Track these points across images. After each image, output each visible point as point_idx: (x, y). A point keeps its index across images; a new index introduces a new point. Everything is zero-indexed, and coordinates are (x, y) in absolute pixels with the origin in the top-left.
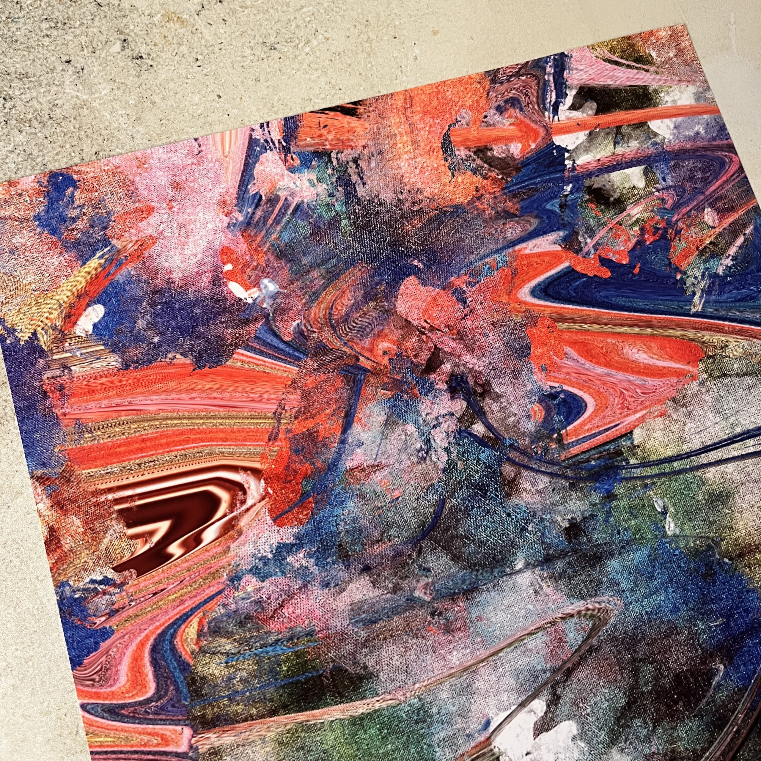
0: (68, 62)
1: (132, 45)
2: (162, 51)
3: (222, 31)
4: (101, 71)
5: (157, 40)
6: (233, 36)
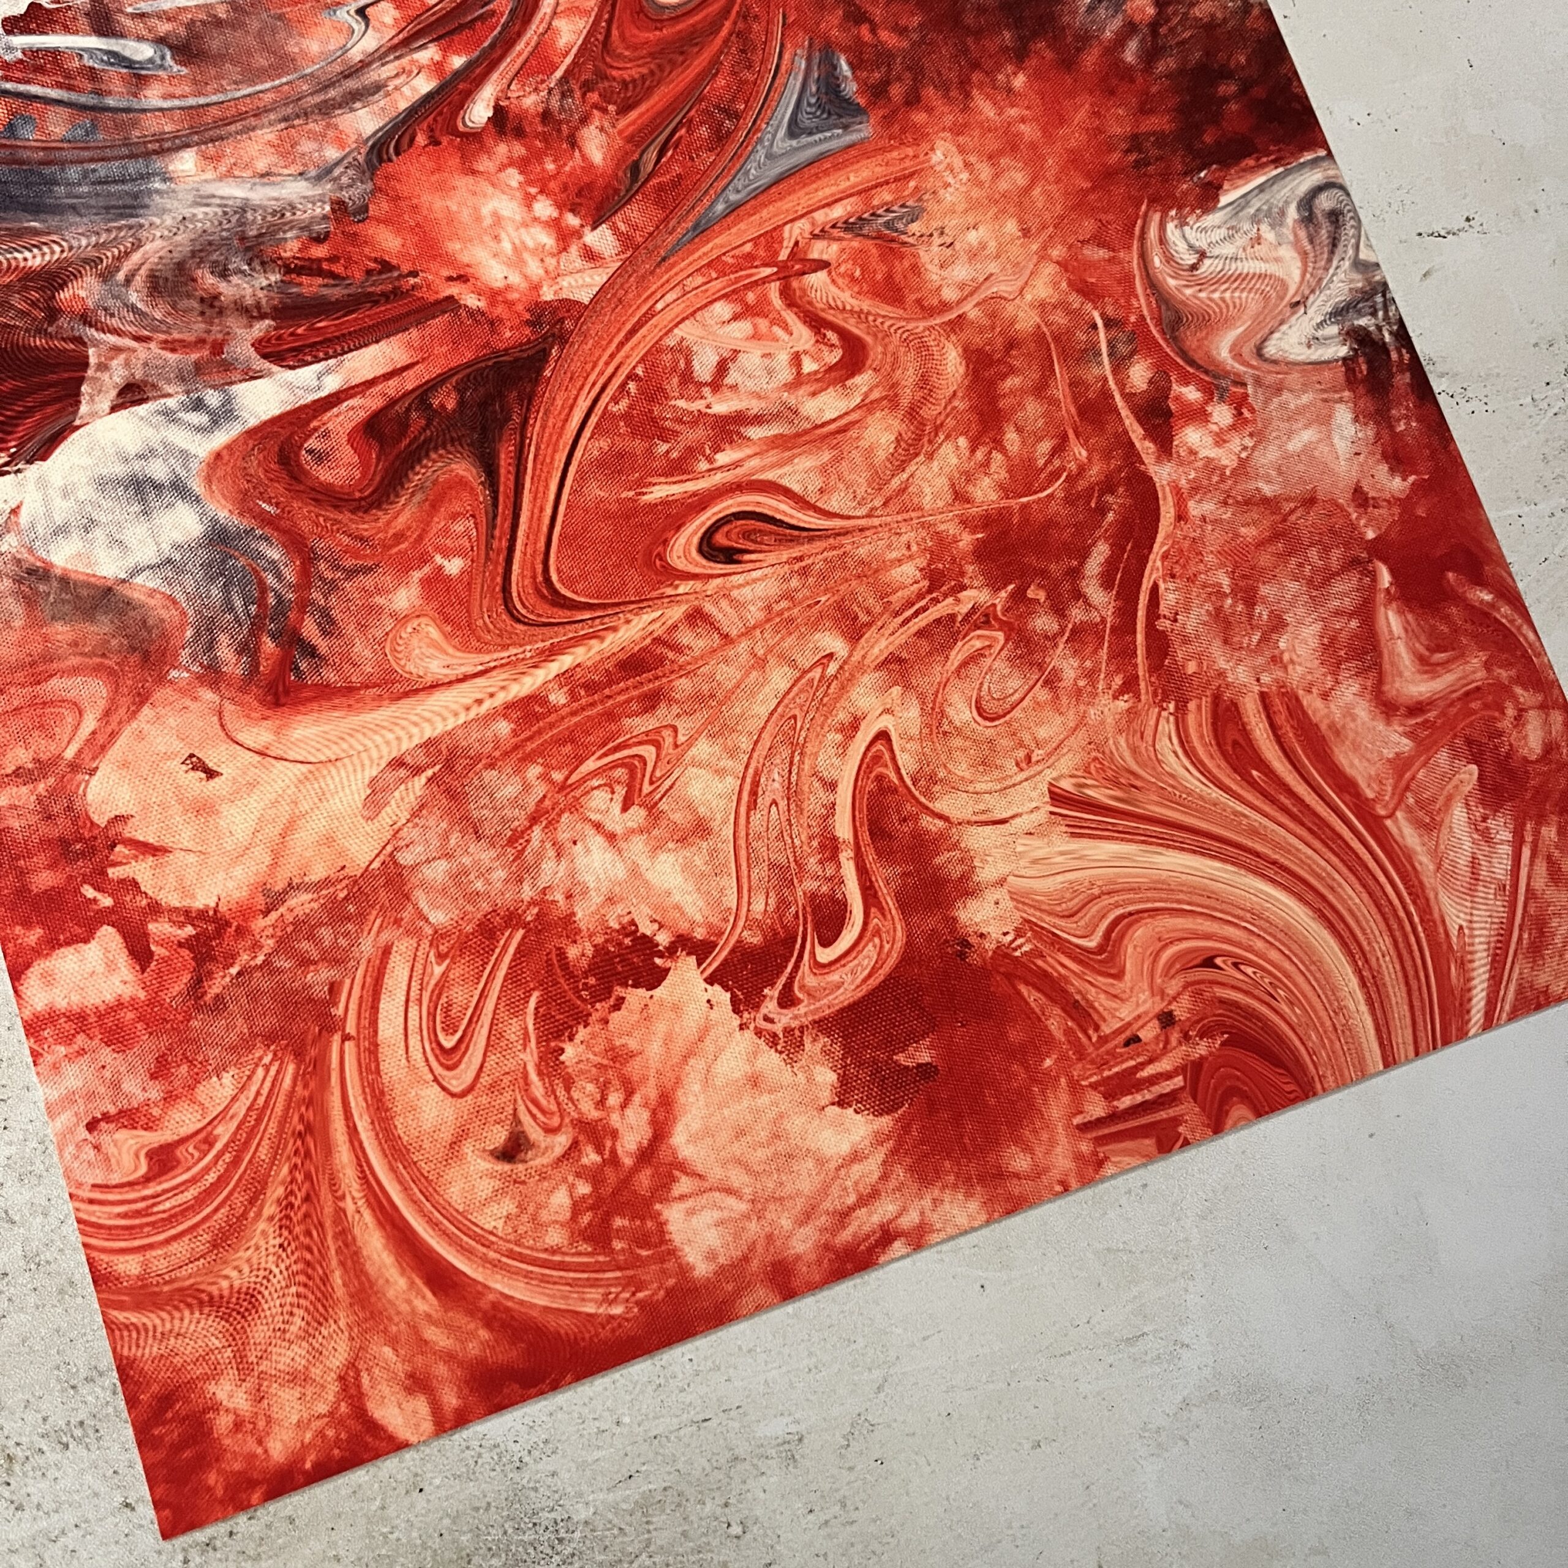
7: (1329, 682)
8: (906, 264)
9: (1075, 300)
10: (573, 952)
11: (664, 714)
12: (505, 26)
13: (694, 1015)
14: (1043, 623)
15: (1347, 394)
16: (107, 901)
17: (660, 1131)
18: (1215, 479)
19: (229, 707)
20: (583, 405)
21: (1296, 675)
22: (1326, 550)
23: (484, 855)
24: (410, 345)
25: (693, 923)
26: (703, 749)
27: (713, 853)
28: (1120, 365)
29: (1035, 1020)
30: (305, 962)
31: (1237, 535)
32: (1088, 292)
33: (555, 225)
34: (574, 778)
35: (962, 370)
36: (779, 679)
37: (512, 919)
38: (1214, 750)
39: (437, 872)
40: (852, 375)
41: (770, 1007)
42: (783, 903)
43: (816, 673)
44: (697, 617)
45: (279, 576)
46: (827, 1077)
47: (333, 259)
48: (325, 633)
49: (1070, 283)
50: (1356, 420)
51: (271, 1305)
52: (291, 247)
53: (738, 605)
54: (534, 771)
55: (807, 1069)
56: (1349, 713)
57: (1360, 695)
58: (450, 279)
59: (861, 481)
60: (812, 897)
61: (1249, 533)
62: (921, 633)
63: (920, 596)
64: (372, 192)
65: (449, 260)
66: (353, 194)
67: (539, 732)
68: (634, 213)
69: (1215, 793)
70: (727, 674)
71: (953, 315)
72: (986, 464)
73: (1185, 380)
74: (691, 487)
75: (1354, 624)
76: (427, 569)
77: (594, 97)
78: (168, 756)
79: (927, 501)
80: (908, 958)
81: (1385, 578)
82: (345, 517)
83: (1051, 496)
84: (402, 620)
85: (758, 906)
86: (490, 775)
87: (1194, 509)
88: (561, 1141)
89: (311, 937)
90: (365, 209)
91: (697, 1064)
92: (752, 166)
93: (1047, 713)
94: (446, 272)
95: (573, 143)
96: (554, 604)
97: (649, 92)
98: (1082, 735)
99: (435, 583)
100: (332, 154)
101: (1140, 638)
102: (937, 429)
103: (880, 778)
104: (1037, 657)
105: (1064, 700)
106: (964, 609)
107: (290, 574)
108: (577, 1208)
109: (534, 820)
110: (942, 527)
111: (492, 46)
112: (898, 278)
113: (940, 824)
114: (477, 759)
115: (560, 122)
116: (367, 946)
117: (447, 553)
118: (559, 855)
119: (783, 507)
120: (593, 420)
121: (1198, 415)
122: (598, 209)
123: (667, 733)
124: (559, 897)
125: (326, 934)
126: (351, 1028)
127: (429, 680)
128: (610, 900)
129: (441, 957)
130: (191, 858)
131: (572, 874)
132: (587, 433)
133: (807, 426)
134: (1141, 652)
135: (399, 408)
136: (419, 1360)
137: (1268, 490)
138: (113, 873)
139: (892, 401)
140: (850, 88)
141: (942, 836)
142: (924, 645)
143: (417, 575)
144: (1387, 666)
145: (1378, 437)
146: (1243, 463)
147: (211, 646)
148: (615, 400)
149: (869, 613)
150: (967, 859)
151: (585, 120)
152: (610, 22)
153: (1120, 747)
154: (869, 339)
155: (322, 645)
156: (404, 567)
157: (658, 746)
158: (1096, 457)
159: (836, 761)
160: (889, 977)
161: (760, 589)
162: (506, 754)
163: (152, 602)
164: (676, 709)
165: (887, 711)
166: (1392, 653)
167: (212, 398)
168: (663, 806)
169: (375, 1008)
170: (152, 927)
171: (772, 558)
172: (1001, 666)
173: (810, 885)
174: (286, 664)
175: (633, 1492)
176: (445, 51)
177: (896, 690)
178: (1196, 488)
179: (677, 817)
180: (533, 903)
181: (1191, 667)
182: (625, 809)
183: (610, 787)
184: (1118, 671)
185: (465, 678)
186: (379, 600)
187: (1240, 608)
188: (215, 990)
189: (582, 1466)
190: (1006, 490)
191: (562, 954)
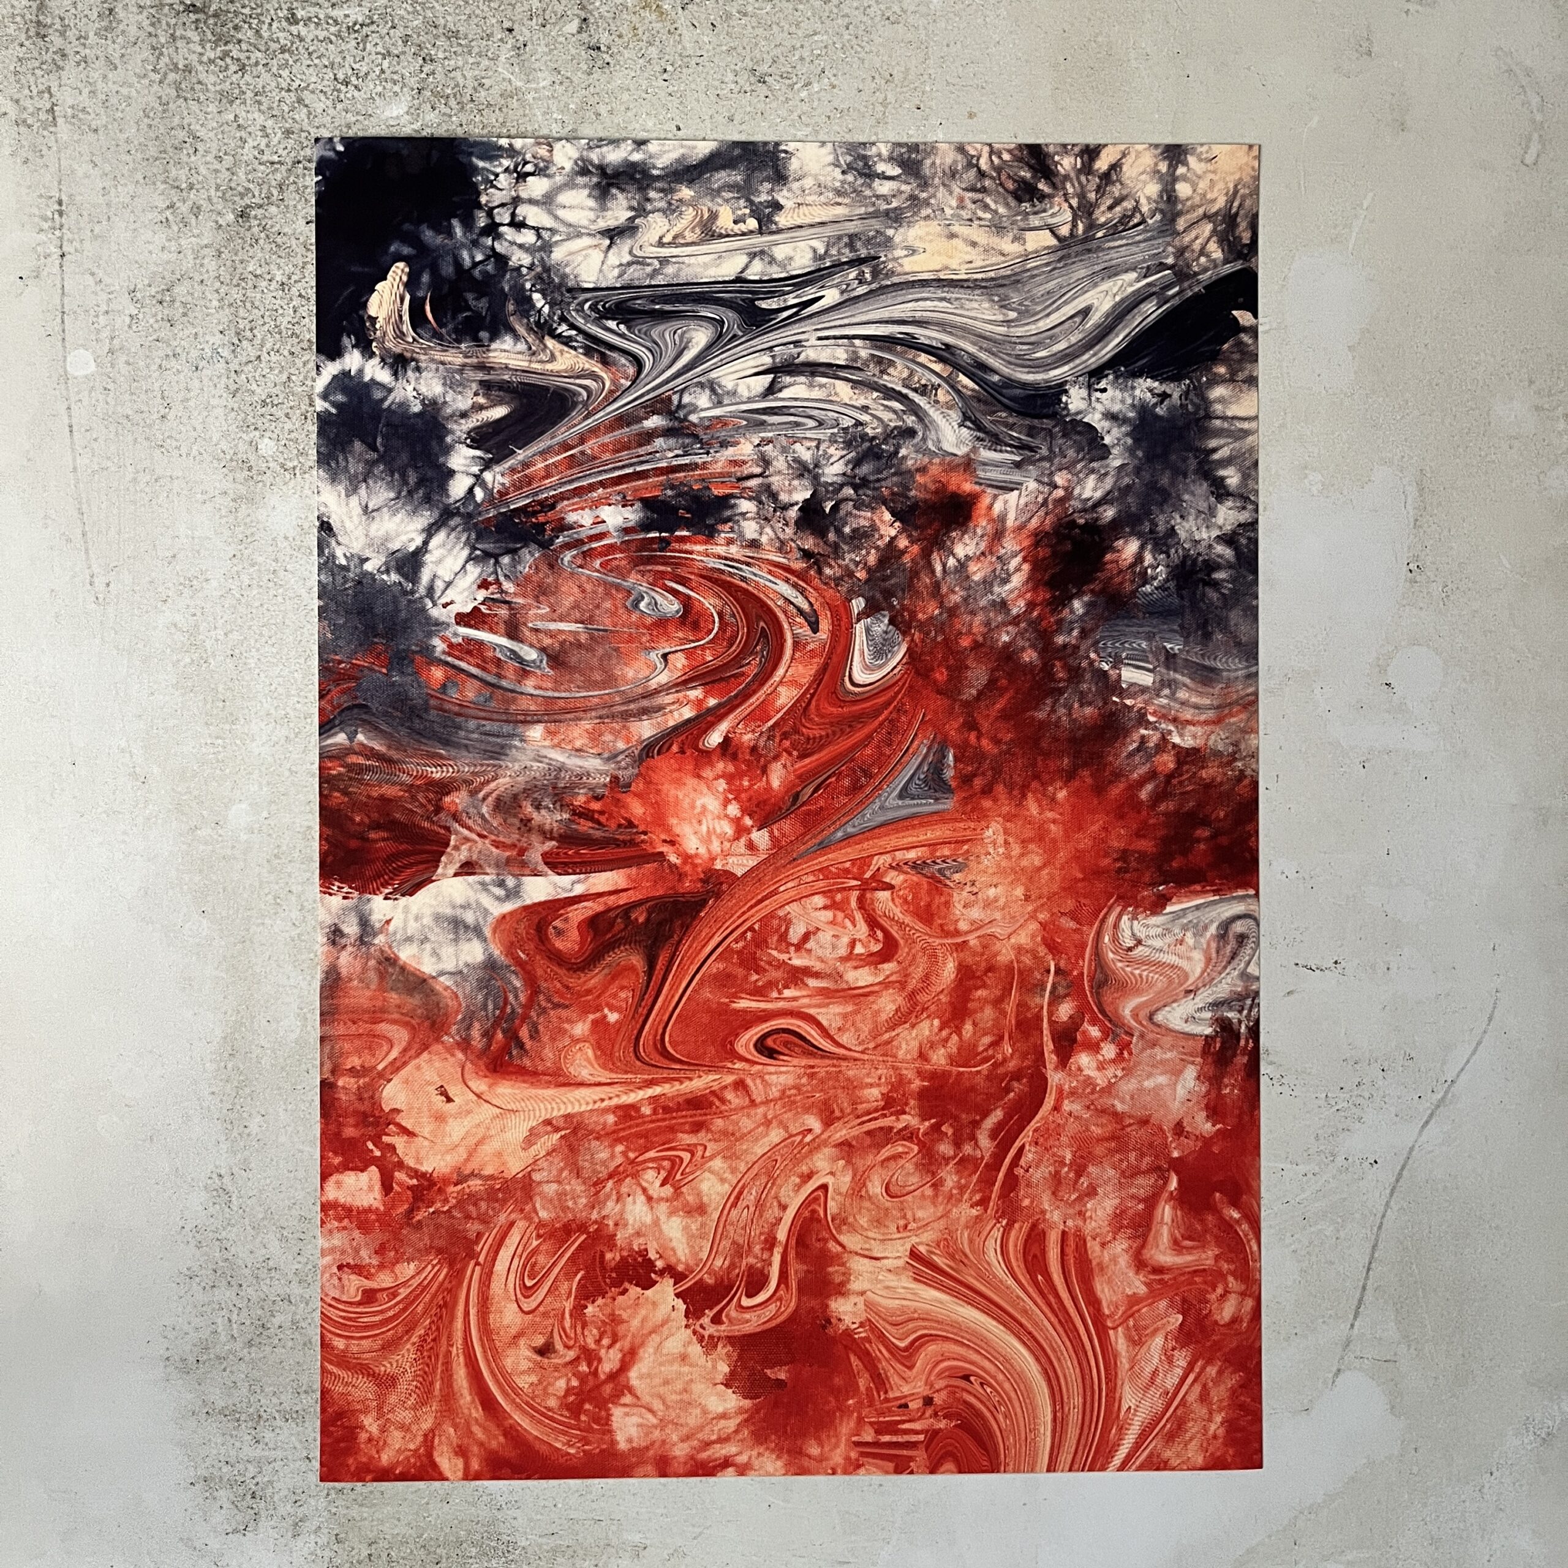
0: (510, 30)
1: (592, 28)
2: (626, 48)
3: (706, 39)
4: (545, 54)
5: (625, 30)
6: (718, 50)
7: (1109, 1237)
8: (943, 899)
9: (1042, 951)
10: (609, 1256)
11: (702, 1137)
12: (748, 684)
13: (663, 1311)
14: (945, 1148)
15: (1199, 1060)
16: (378, 1153)
17: (625, 1366)
18: (1088, 1090)
19: (469, 1065)
20: (717, 939)
21: (1090, 1227)
22: (1142, 1155)
23: (579, 1188)
24: (629, 877)
25: (679, 1261)
26: (718, 1164)
27: (703, 1225)
28: (1055, 999)
29: (852, 1377)
30: (468, 1217)
31: (1088, 1130)
32: (1052, 947)
33: (737, 822)
34: (640, 1159)
35: (953, 976)
36: (775, 1135)
37: (582, 1228)
38: (1020, 1256)
39: (551, 1189)
40: (883, 962)
41: (706, 1320)
42: (732, 1266)
43: (799, 1138)
44: (740, 1085)
45: (516, 997)
46: (724, 1368)
47: (602, 813)
48: (531, 1037)
49: (1043, 938)
50: (1198, 1078)
51: (403, 1386)
52: (580, 800)
53: (766, 1084)
54: (619, 1148)
55: (714, 1361)
56: (1114, 1260)
57: (1126, 1251)
58: (665, 841)
59: (866, 1029)
60: (750, 1267)
61: (1096, 1131)
62: (869, 1133)
63: (876, 1110)
64: (637, 775)
65: (668, 829)
66: (624, 775)
67: (630, 1127)
68: (786, 826)
69: (1010, 1282)
70: (746, 1124)
71: (959, 940)
72: (946, 1040)
73: (1094, 1022)
74: (763, 1005)
75: (1141, 1206)
76: (598, 1015)
77: (787, 743)
78: (429, 1083)
79: (901, 1054)
80: (793, 1319)
81: (1174, 1184)
82: (562, 972)
83: (978, 1072)
84: (576, 1041)
85: (718, 1263)
86: (595, 1144)
87: (1067, 1106)
88: (571, 1354)
89: (475, 1204)
90: (629, 785)
91: (655, 1339)
92: (868, 813)
93: (928, 1203)
94: (663, 837)
95: (764, 771)
96: (661, 1054)
97: (821, 748)
98: (942, 1224)
99: (600, 1024)
100: (621, 745)
101: (1001, 1175)
102: (924, 1010)
103: (814, 1211)
104: (933, 1168)
105: (940, 1199)
106: (900, 1126)
107: (523, 998)
108: (569, 1391)
109: (610, 1176)
110: (905, 1072)
111: (736, 696)
112: (934, 907)
113: (839, 1249)
114: (591, 1132)
115: (761, 756)
116: (502, 1218)
117: (612, 1008)
118: (618, 1201)
119: (813, 1032)
120: (720, 950)
121: (1093, 1047)
122: (766, 817)
123: (700, 1148)
124: (611, 1223)
125: (483, 1205)
126: (481, 1259)
127: (579, 1080)
128: (638, 1234)
129: (539, 1236)
130: (426, 1143)
131: (622, 1213)
132: (714, 957)
133: (845, 986)
134: (998, 1184)
135: (612, 914)
136: (466, 1441)
137: (1119, 1107)
138: (385, 1139)
139: (902, 985)
140: (949, 774)
141: (838, 1256)
142: (868, 1141)
143: (591, 1017)
144: (1150, 1238)
145: (1208, 1093)
146: (1111, 1085)
147: (469, 1028)
148: (736, 941)
149: (842, 1111)
150: (847, 1274)
151: (776, 758)
152: (813, 695)
153: (963, 1238)
154: (902, 942)
155: (528, 1044)
156: (585, 1010)
157: (693, 1155)
158: (1017, 1055)
159: (792, 1194)
160: (778, 1326)
161: (782, 1079)
162: (607, 1134)
163: (445, 993)
164: (710, 1136)
165: (832, 1173)
166: (1157, 1231)
167: (510, 882)
168: (684, 1189)
169: (497, 1252)
170: (397, 1174)
171: (795, 1061)
172: (910, 1167)
173: (751, 1260)
174: (506, 1049)
175: (552, 1542)
176: (707, 693)
177: (842, 1163)
178: (1073, 1093)
179: (690, 1198)
180: (596, 1222)
181: (1026, 1202)
182: (662, 1185)
183: (658, 1170)
184: (980, 1191)
185: (599, 1084)
186: (566, 1026)
187: (1072, 1175)
188: (418, 1218)
189: (530, 1520)
190: (952, 1060)
191: (602, 1256)
